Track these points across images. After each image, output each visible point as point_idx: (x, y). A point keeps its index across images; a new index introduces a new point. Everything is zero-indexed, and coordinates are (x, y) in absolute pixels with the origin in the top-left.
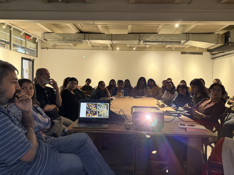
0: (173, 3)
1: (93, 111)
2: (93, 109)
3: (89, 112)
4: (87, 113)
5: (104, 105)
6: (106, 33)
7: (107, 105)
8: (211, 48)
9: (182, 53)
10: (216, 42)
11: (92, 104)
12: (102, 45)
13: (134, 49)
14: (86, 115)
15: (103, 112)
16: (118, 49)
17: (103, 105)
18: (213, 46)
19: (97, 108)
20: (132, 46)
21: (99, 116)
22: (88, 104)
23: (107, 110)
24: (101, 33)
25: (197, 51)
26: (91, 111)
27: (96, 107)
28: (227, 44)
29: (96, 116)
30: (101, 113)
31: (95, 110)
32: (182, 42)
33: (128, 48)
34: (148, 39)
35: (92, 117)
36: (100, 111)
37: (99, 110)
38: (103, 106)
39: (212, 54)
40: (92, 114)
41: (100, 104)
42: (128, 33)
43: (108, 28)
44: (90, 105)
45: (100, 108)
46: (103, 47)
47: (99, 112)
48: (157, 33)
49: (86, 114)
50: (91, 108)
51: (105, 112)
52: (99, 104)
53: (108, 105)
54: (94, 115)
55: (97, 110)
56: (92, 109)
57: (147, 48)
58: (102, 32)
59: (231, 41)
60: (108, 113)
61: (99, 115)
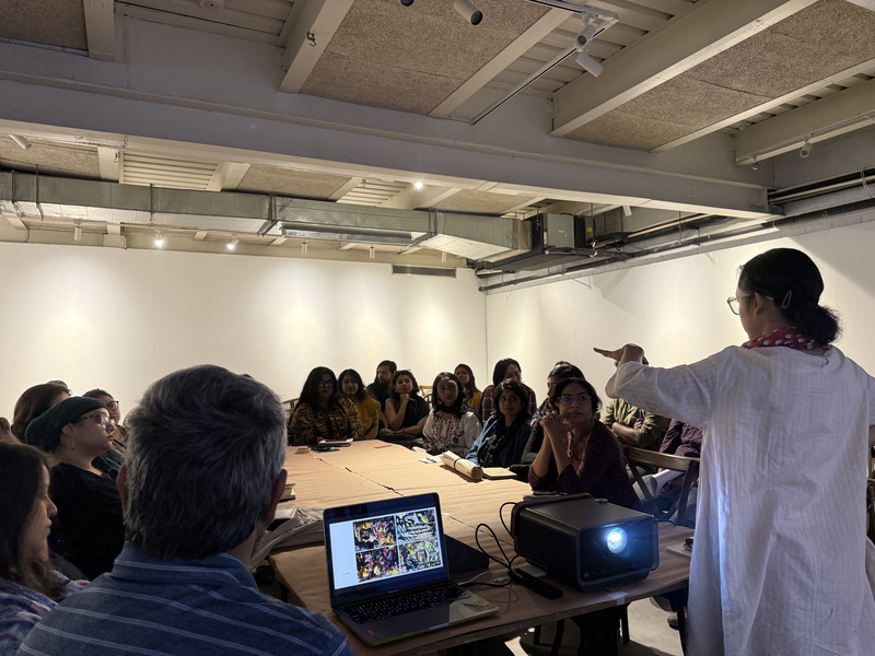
0: (427, 115)
1: (382, 550)
2: (382, 541)
3: (369, 558)
4: (361, 564)
5: (419, 518)
6: (121, 182)
7: (429, 515)
8: (492, 260)
9: (397, 270)
10: (511, 244)
11: (374, 521)
12: (83, 224)
13: (231, 247)
14: (361, 576)
15: (420, 547)
16: (159, 243)
17: (415, 517)
18: (501, 253)
19: (398, 536)
20: (219, 234)
21: (408, 569)
22: (357, 524)
23: (434, 534)
24: (99, 179)
25: (443, 263)
26: (377, 552)
27: (393, 532)
28: (539, 250)
29: (398, 572)
30: (412, 553)
31: (391, 547)
32: (415, 235)
33: (199, 240)
34: (302, 219)
35: (384, 578)
36: (409, 543)
37: (403, 543)
38: (417, 521)
39: (480, 276)
40: (381, 567)
41: (404, 513)
42: (223, 190)
43: (127, 157)
44: (369, 525)
45: (407, 535)
46: (86, 231)
47: (405, 552)
48: (334, 201)
49: (359, 569)
50: (372, 539)
51: (427, 544)
52: (401, 515)
53: (435, 514)
54: (390, 566)
55: (399, 542)
56: (376, 542)
57: (275, 246)
58: (104, 174)
59: (551, 244)
60: (439, 549)
61: (409, 563)
